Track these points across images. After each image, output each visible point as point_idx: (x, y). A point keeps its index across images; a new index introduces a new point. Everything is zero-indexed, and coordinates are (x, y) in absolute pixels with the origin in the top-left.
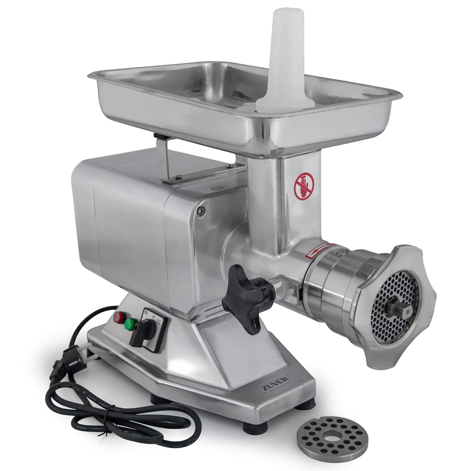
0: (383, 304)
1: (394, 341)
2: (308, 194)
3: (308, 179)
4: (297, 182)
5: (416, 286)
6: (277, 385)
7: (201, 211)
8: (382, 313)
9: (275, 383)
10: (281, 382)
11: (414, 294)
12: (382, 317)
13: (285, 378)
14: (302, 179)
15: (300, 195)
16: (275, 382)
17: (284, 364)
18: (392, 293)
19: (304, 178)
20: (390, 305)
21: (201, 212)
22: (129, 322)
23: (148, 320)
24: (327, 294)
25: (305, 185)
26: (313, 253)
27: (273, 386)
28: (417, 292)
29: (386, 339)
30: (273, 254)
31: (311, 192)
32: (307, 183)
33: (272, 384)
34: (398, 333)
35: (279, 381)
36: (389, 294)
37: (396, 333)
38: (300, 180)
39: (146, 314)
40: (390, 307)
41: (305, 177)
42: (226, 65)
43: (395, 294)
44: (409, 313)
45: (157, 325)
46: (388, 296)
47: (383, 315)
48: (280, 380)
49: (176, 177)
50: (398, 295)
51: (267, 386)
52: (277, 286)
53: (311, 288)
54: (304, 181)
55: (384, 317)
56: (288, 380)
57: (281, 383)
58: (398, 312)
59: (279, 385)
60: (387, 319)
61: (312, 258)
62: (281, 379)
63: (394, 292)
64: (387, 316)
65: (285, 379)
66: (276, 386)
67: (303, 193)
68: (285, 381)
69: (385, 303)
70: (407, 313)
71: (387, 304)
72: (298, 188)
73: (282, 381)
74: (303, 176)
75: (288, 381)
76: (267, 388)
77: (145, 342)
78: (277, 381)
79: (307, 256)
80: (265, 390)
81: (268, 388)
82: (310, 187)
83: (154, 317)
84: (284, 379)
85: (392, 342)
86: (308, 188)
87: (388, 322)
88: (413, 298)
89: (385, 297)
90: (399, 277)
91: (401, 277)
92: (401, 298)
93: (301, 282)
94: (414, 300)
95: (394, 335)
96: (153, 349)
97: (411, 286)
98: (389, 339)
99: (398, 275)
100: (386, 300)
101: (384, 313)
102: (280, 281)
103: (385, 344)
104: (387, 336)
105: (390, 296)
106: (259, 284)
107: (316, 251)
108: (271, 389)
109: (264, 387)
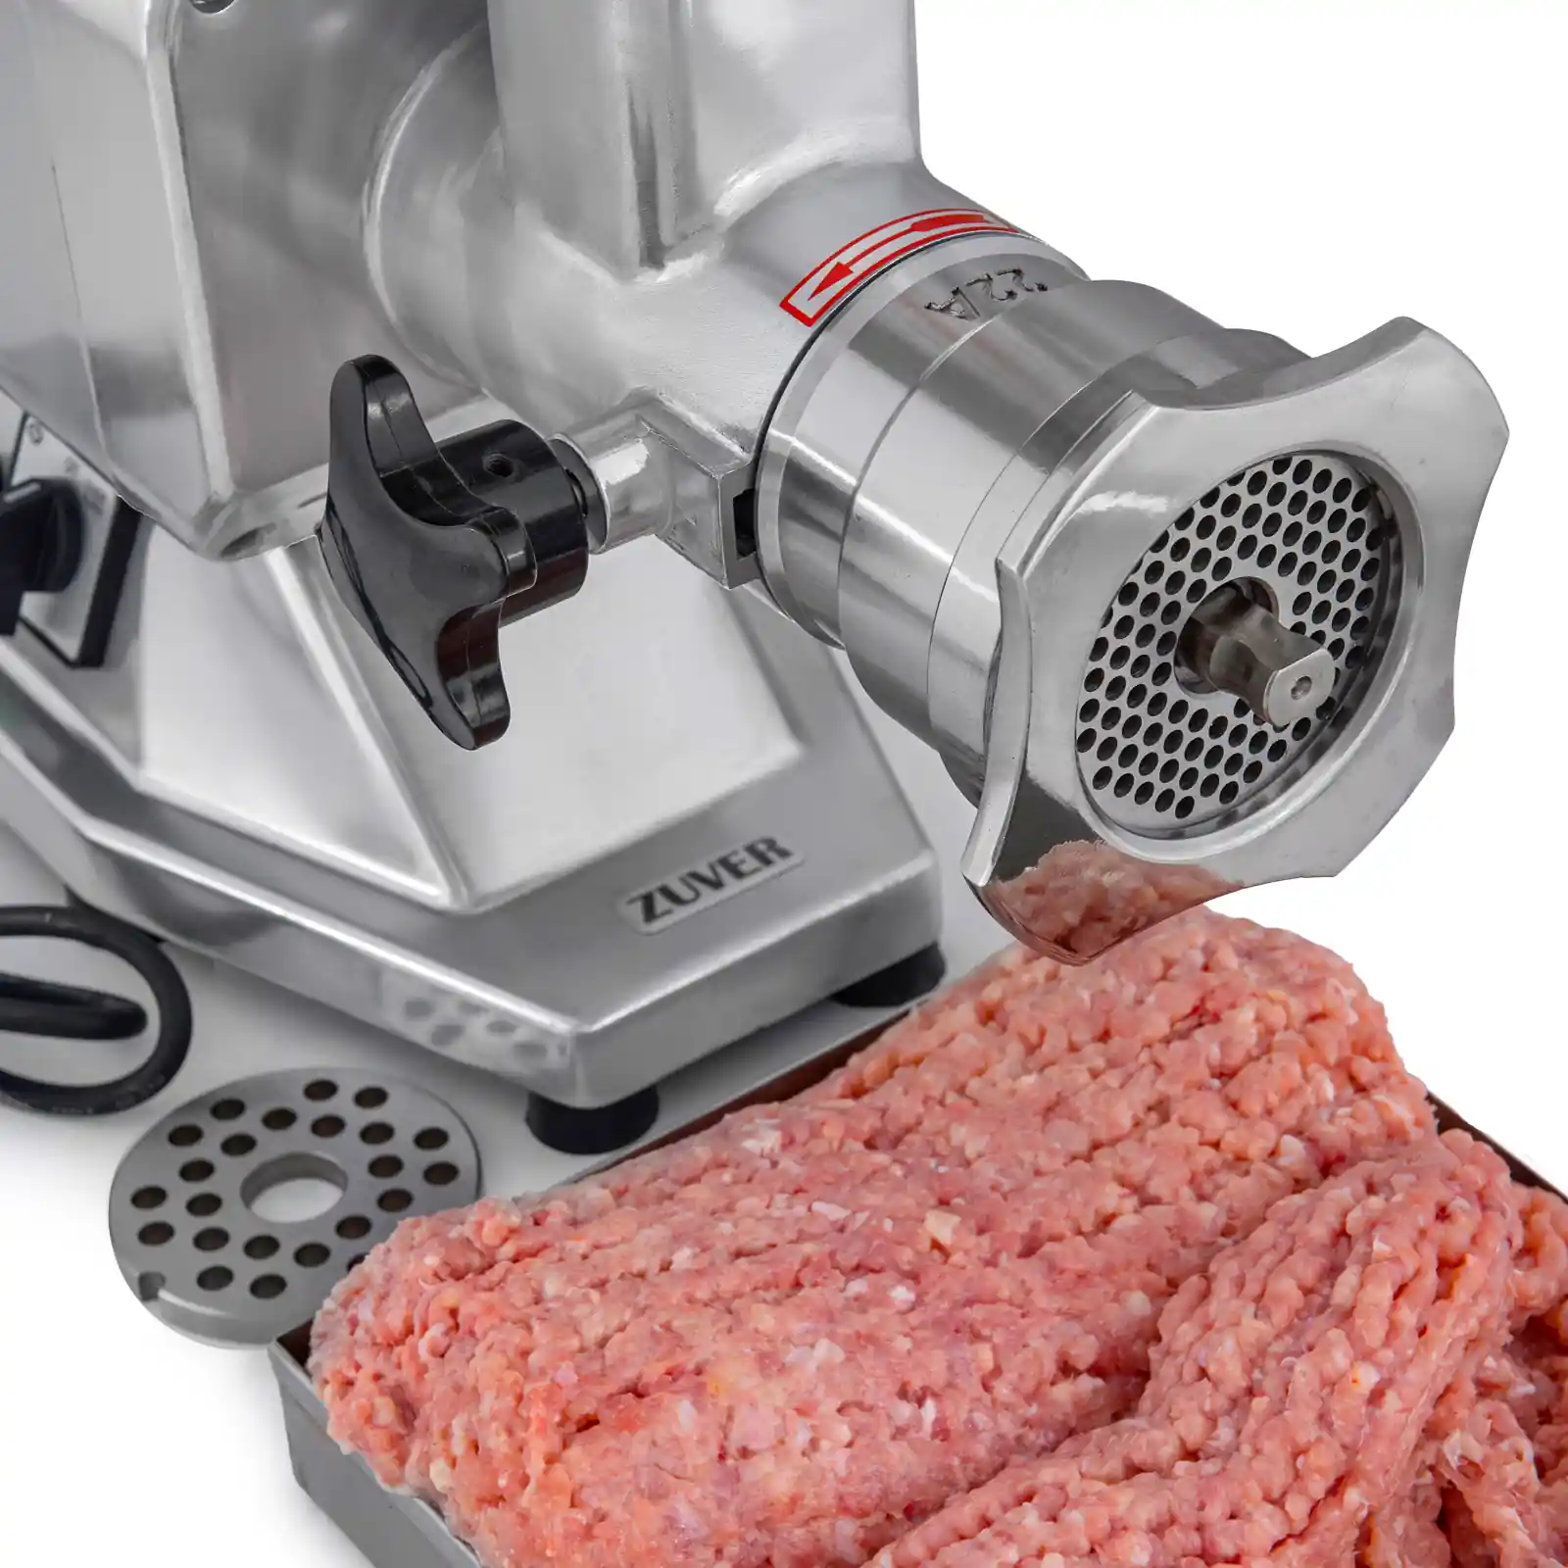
0: (1161, 630)
1: (1242, 809)
5: (1387, 514)
6: (717, 884)
8: (1162, 674)
9: (712, 877)
10: (744, 868)
11: (1377, 554)
12: (1159, 701)
13: (771, 844)
16: (711, 865)
17: (783, 749)
18: (1223, 566)
20: (1210, 629)
23: (34, 487)
26: (819, 290)
27: (693, 895)
28: (1393, 542)
29: (1186, 806)
30: (613, 259)
33: (694, 883)
34: (1269, 767)
35: (734, 860)
36: (1206, 574)
37: (1254, 770)
39: (36, 442)
40: (1212, 647)
43: (1243, 569)
44: (1307, 691)
45: (90, 515)
46: (1199, 586)
47: (1163, 689)
48: (744, 855)
50: (1269, 575)
51: (667, 893)
52: (616, 467)
53: (802, 480)
55: (1173, 691)
56: (784, 854)
57: (739, 874)
59: (733, 886)
60: (1195, 704)
61: (808, 322)
62: (751, 849)
63: (1236, 562)
64: (1188, 686)
65: (766, 852)
66: (709, 897)
68: (767, 862)
69: (1177, 627)
70: (1294, 690)
71: (1192, 622)
73: (750, 863)
75: (780, 865)
76: (661, 903)
77: (32, 605)
78: (724, 862)
79: (785, 305)
80: (650, 913)
81: (671, 906)
83: (72, 468)
84: (762, 847)
85: (1228, 819)
87: (1200, 717)
88: (1364, 577)
89: (1181, 596)
90: (1273, 479)
91: (1287, 477)
92: (1285, 589)
93: (748, 457)
94: (1373, 584)
95: (1238, 777)
96: (71, 646)
97: (1352, 516)
98: (1207, 805)
99: (1268, 468)
100: (1188, 609)
101: (1172, 676)
102: (632, 437)
103: (1177, 834)
104: (1194, 791)
105: (1212, 585)
106: (502, 470)
107: (841, 271)
108: (682, 913)
109: (648, 901)
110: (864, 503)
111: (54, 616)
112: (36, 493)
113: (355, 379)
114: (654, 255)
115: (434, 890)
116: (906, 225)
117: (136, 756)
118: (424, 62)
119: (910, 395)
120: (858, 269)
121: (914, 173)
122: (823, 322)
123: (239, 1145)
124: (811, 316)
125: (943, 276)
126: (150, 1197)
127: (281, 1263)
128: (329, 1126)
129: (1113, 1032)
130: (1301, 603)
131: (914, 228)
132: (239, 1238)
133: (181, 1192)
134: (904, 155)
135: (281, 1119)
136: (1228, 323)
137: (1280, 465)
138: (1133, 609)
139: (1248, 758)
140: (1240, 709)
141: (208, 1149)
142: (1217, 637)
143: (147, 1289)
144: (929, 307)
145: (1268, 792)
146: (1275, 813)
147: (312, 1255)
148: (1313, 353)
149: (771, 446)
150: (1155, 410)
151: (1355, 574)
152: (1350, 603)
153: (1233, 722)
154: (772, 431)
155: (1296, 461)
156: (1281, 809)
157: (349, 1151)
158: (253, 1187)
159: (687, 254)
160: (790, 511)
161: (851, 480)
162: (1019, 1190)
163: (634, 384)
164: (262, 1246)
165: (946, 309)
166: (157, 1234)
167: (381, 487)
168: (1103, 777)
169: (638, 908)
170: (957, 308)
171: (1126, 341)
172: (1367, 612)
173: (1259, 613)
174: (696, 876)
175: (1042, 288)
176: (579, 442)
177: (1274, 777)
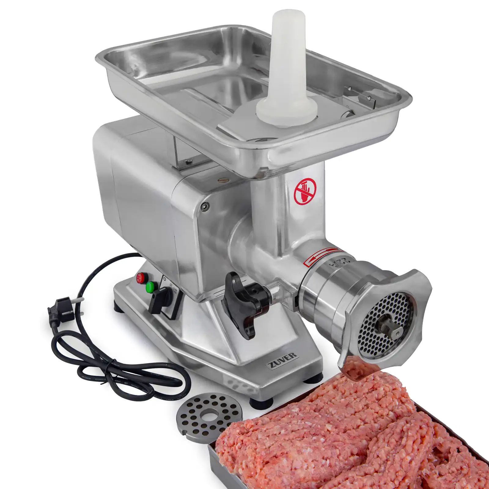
0: (373, 323)
2: (309, 198)
3: (309, 184)
4: (297, 189)
5: (411, 302)
6: (284, 361)
7: (205, 206)
8: (372, 330)
9: (283, 360)
10: (288, 358)
11: (409, 309)
12: (372, 335)
13: (293, 354)
14: (303, 185)
15: (301, 201)
16: (282, 358)
17: (294, 337)
18: (383, 312)
19: (305, 184)
20: (381, 323)
21: (206, 208)
22: (150, 285)
23: (165, 288)
24: (321, 304)
25: (306, 190)
26: (310, 261)
27: (280, 363)
28: (412, 307)
29: (376, 353)
30: (272, 254)
31: (313, 196)
32: (309, 188)
33: (280, 361)
34: (390, 346)
35: (286, 357)
36: (380, 313)
37: (387, 347)
38: (300, 187)
39: (165, 280)
40: (381, 326)
41: (306, 182)
42: (244, 29)
43: (387, 312)
44: (398, 334)
45: (174, 293)
46: (379, 315)
47: (372, 333)
48: (289, 356)
49: (186, 160)
50: (391, 313)
51: (275, 362)
52: (274, 291)
53: (307, 294)
54: (304, 187)
55: (374, 333)
56: (295, 356)
57: (288, 360)
58: (387, 332)
59: (287, 361)
60: (378, 335)
61: (309, 267)
62: (290, 355)
63: (385, 311)
64: (376, 332)
65: (292, 355)
66: (282, 363)
67: (304, 198)
68: (293, 357)
69: (375, 322)
70: (396, 334)
71: (378, 322)
72: (299, 194)
73: (290, 357)
74: (303, 182)
75: (295, 358)
76: (274, 364)
77: (163, 309)
78: (285, 357)
79: (304, 264)
80: (272, 367)
81: (276, 365)
82: (311, 192)
83: (171, 285)
84: (291, 354)
85: (383, 356)
86: (310, 192)
87: (379, 338)
88: (407, 313)
89: (376, 317)
90: (392, 297)
91: (394, 296)
92: (393, 316)
93: (297, 290)
94: (408, 315)
95: (385, 348)
96: (170, 316)
97: (405, 303)
98: (379, 353)
99: (391, 295)
100: (377, 319)
101: (374, 331)
102: (277, 286)
103: (374, 358)
104: (377, 351)
105: (381, 315)
106: (255, 292)
107: (314, 258)
108: (278, 366)
109: (272, 364)
110: (319, 299)
111: (167, 310)
112: (165, 289)
113: (230, 275)
114: (280, 254)
115: (234, 361)
116: (325, 250)
117: (181, 335)
118: (239, 220)
119: (327, 281)
120: (317, 258)
121: (325, 241)
122: (311, 267)
123: (199, 407)
124: (309, 266)
125: (331, 260)
126: (184, 416)
127: (207, 429)
128: (215, 404)
129: (358, 391)
130: (396, 318)
131: (327, 251)
132: (200, 424)
133: (189, 415)
134: (323, 238)
135: (206, 402)
136: (383, 269)
137: (393, 294)
138: (368, 319)
139: (386, 345)
140: (385, 337)
141: (194, 407)
142: (382, 324)
143: (184, 433)
144: (330, 265)
145: (390, 351)
146: (391, 355)
147: (213, 427)
148: (399, 275)
149: (302, 288)
150: (373, 286)
151: (405, 313)
152: (404, 318)
153: (384, 339)
154: (302, 285)
155: (396, 294)
156: (392, 354)
157: (219, 408)
158: (202, 415)
159: (287, 254)
160: (305, 299)
161: (316, 295)
162: (342, 420)
163: (276, 276)
164: (204, 426)
165: (333, 265)
166: (185, 423)
167: (235, 294)
168: (362, 348)
169: (270, 365)
170: (335, 265)
171: (366, 272)
172: (407, 320)
173: (389, 319)
174: (280, 359)
175: (349, 262)
176: (267, 286)
177: (391, 348)
